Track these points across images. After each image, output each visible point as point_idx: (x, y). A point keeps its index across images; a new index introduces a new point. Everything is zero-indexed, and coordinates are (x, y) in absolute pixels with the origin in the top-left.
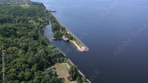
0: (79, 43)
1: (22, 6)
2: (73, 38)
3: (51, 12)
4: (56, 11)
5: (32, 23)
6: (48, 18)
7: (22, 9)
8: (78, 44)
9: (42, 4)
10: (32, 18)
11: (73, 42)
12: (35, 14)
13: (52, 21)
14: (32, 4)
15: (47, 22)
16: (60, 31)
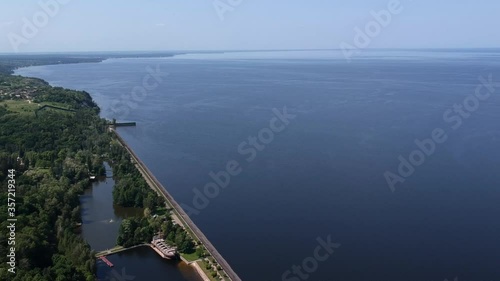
0: (219, 269)
1: (12, 105)
2: (193, 245)
3: (116, 125)
4: (134, 124)
5: (39, 179)
6: (102, 152)
7: (6, 120)
8: (215, 275)
9: (88, 94)
10: (41, 158)
11: (194, 264)
12: (54, 138)
13: (117, 168)
14: (49, 99)
15: (96, 169)
16: (146, 211)
